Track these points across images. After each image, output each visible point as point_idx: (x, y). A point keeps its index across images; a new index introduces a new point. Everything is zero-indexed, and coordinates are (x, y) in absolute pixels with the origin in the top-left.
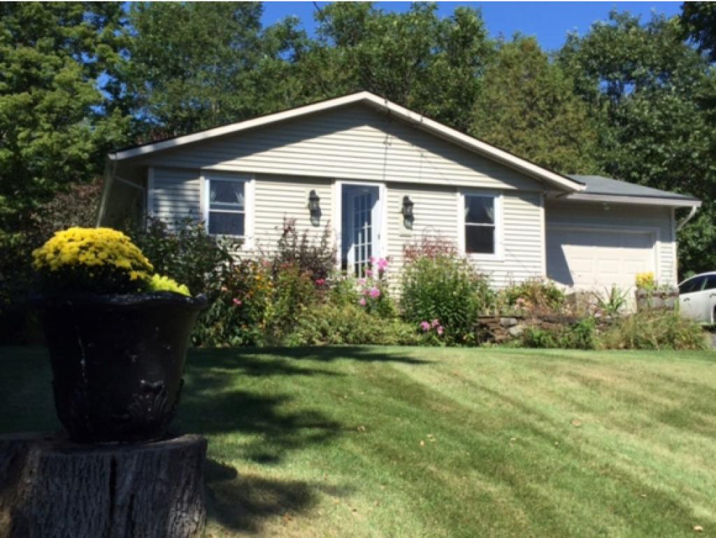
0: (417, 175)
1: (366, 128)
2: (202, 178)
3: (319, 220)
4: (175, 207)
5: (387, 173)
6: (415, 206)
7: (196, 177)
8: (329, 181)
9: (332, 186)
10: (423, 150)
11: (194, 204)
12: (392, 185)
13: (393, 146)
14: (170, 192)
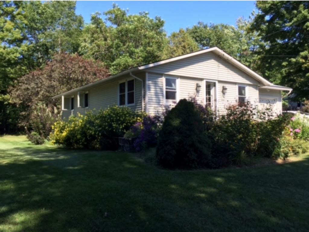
0: (227, 78)
1: (213, 60)
2: (163, 77)
3: (199, 94)
4: (156, 88)
5: (219, 77)
6: (228, 90)
7: (161, 77)
8: (201, 79)
9: (203, 82)
10: (228, 69)
11: (161, 87)
12: (220, 82)
13: (220, 67)
14: (154, 82)
